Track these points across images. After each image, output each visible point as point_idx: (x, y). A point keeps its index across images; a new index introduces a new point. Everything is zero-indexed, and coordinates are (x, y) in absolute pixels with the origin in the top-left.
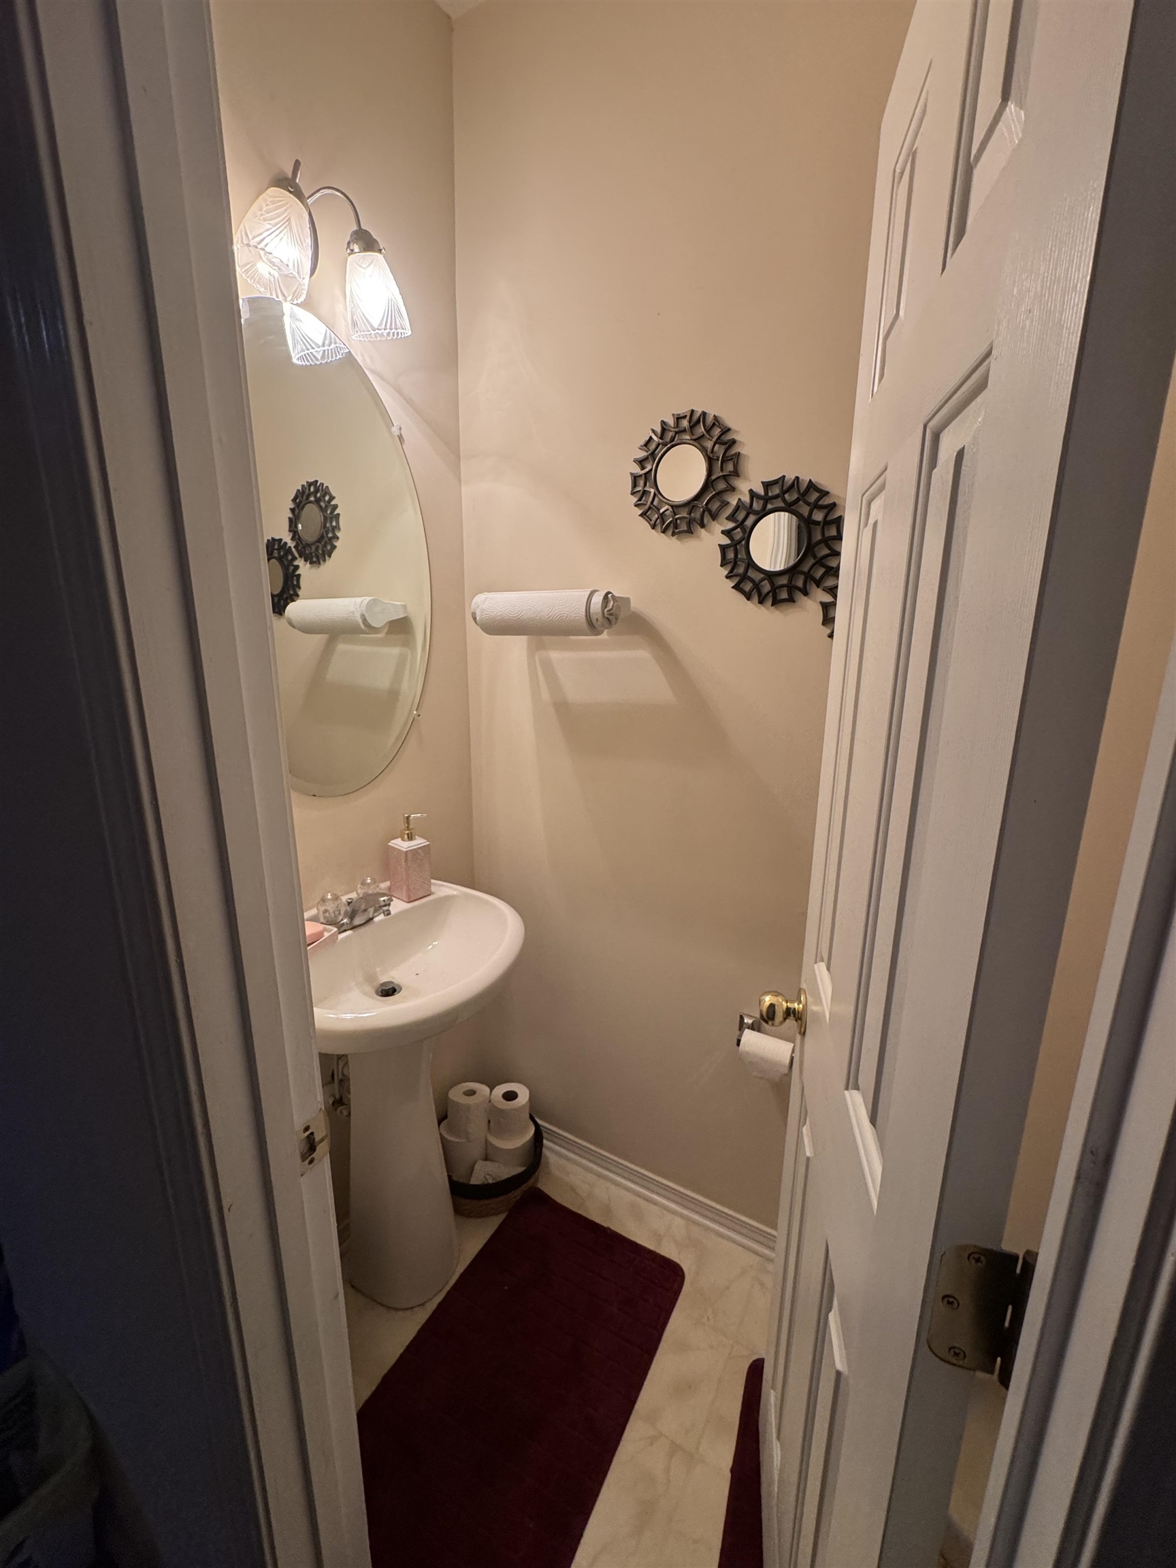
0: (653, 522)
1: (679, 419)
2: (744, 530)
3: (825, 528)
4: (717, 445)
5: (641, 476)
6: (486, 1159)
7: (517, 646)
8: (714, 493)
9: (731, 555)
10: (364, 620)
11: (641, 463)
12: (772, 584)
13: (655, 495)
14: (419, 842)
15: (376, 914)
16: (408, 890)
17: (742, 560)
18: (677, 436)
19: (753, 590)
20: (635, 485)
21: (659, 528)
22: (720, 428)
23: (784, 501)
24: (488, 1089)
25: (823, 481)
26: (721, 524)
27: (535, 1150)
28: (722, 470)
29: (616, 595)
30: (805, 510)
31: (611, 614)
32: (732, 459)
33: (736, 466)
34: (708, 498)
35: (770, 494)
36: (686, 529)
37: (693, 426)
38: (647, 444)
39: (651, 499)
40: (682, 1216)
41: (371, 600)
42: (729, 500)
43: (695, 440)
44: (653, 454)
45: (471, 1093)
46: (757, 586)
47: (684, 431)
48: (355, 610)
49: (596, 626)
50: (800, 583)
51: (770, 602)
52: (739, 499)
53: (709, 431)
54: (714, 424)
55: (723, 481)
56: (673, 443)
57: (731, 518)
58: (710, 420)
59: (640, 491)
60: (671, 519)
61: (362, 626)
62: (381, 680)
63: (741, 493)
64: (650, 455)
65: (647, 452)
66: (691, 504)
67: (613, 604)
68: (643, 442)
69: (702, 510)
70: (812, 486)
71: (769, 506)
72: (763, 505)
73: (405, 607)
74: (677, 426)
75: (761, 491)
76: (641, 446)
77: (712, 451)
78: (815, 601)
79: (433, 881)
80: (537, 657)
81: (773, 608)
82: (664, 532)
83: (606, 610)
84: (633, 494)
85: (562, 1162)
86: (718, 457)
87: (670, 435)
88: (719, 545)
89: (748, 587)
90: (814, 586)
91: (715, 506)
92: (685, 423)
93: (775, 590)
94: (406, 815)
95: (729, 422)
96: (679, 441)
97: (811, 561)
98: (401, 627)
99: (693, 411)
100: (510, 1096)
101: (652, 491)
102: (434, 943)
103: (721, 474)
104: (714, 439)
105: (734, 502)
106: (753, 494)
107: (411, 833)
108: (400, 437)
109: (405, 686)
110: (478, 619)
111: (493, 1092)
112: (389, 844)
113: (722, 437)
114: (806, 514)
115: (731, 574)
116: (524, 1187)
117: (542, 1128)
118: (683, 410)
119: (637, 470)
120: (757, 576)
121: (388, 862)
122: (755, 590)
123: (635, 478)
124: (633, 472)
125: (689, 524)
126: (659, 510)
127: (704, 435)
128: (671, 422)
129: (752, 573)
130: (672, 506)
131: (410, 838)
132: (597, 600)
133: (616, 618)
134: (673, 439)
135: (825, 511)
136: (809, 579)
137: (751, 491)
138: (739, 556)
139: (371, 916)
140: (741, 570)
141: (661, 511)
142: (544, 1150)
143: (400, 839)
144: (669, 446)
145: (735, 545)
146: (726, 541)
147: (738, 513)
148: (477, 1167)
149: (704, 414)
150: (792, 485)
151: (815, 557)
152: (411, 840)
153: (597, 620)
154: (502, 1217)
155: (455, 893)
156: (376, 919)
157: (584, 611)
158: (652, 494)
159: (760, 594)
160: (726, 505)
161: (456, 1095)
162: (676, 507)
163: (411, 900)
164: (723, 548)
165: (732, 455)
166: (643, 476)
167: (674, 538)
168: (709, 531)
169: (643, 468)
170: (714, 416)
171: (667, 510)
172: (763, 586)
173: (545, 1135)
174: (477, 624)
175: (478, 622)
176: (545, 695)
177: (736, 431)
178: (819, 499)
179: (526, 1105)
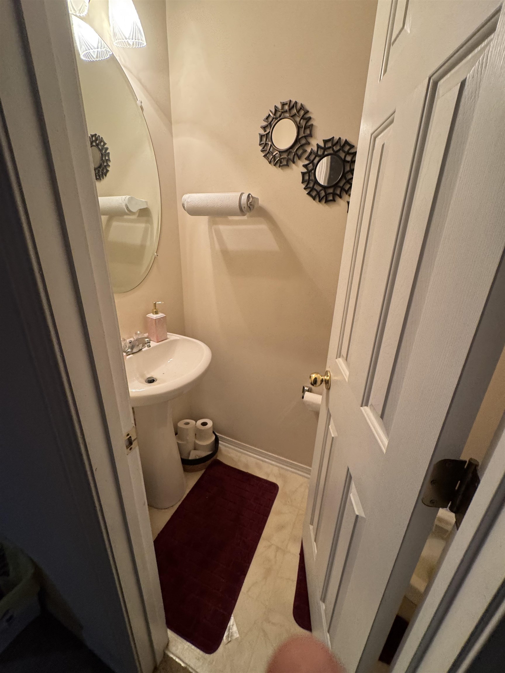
0: (270, 160)
1: (283, 105)
2: (313, 165)
3: (351, 165)
4: (302, 120)
5: (264, 135)
6: (195, 449)
7: (204, 220)
8: (300, 145)
9: (307, 178)
10: (127, 208)
11: (264, 128)
12: (325, 192)
13: (271, 145)
14: (160, 315)
15: (143, 347)
16: (157, 337)
17: (312, 180)
18: (282, 114)
19: (316, 195)
20: (261, 140)
21: (272, 163)
22: (303, 110)
23: (333, 150)
24: (194, 422)
25: (351, 141)
26: (303, 162)
27: (216, 445)
28: (304, 133)
29: (253, 196)
30: (342, 155)
31: (250, 205)
32: (309, 127)
33: (311, 131)
34: (297, 148)
35: (326, 146)
36: (286, 164)
37: (291, 109)
38: (267, 118)
39: (269, 147)
40: (276, 466)
41: (129, 197)
42: (307, 149)
43: (292, 116)
44: (270, 124)
45: (187, 424)
46: (318, 193)
47: (286, 111)
48: (122, 202)
49: (243, 210)
50: (338, 192)
51: (324, 201)
52: (312, 149)
53: (298, 112)
54: (301, 108)
55: (305, 139)
56: (281, 118)
57: (307, 158)
58: (299, 106)
59: (264, 143)
60: (278, 159)
61: (126, 210)
62: (137, 240)
63: (313, 145)
64: (269, 124)
65: (267, 122)
66: (288, 151)
67: (252, 200)
68: (265, 117)
69: (294, 154)
70: (346, 142)
71: (326, 153)
72: (323, 151)
73: (146, 202)
74: (283, 109)
75: (322, 145)
76: (265, 119)
77: (300, 123)
78: (344, 201)
79: (168, 333)
80: (213, 228)
81: (325, 204)
82: (275, 165)
83: (249, 203)
84: (260, 145)
85: (228, 449)
86: (302, 126)
87: (278, 114)
88: (301, 172)
89: (314, 193)
90: (345, 193)
91: (300, 152)
92: (286, 107)
93: (326, 195)
94: (154, 302)
95: (308, 107)
96: (284, 117)
97: (344, 181)
98: (145, 213)
99: (290, 101)
100: (204, 424)
101: (270, 143)
102: (170, 360)
103: (304, 135)
104: (301, 117)
105: (309, 150)
106: (318, 146)
107: (157, 311)
108: (142, 108)
109: (148, 243)
110: (185, 207)
111: (197, 423)
112: (147, 316)
113: (304, 116)
114: (343, 157)
115: (306, 187)
116: (212, 459)
117: (218, 437)
118: (286, 100)
119: (262, 132)
120: (318, 188)
121: (146, 324)
122: (317, 196)
123: (261, 136)
124: (260, 133)
125: (287, 161)
126: (273, 154)
127: (296, 114)
128: (280, 106)
129: (316, 187)
130: (279, 152)
131: (156, 313)
132: (244, 198)
133: (253, 207)
134: (280, 116)
135: (352, 156)
136: (342, 190)
137: (317, 145)
138: (311, 178)
139: (141, 348)
140: (311, 185)
141: (274, 154)
142: (220, 445)
143: (152, 314)
144: (278, 119)
145: (309, 172)
146: (305, 170)
147: (311, 155)
148: (191, 453)
149: (296, 103)
150: (337, 142)
151: (346, 179)
152: (157, 314)
153: (244, 207)
154: (202, 472)
155: (178, 338)
156: (143, 350)
157: (238, 203)
158: (270, 145)
159: (319, 197)
160: (305, 152)
161: (181, 424)
162: (281, 152)
163: (158, 341)
164: (303, 174)
165: (310, 125)
166: (265, 135)
167: (280, 169)
168: (297, 165)
169: (265, 131)
170: (301, 104)
171: (277, 153)
172: (321, 193)
173: (219, 439)
174: (185, 210)
175: (185, 209)
176: (217, 246)
177: (311, 112)
178: (349, 149)
179: (211, 427)
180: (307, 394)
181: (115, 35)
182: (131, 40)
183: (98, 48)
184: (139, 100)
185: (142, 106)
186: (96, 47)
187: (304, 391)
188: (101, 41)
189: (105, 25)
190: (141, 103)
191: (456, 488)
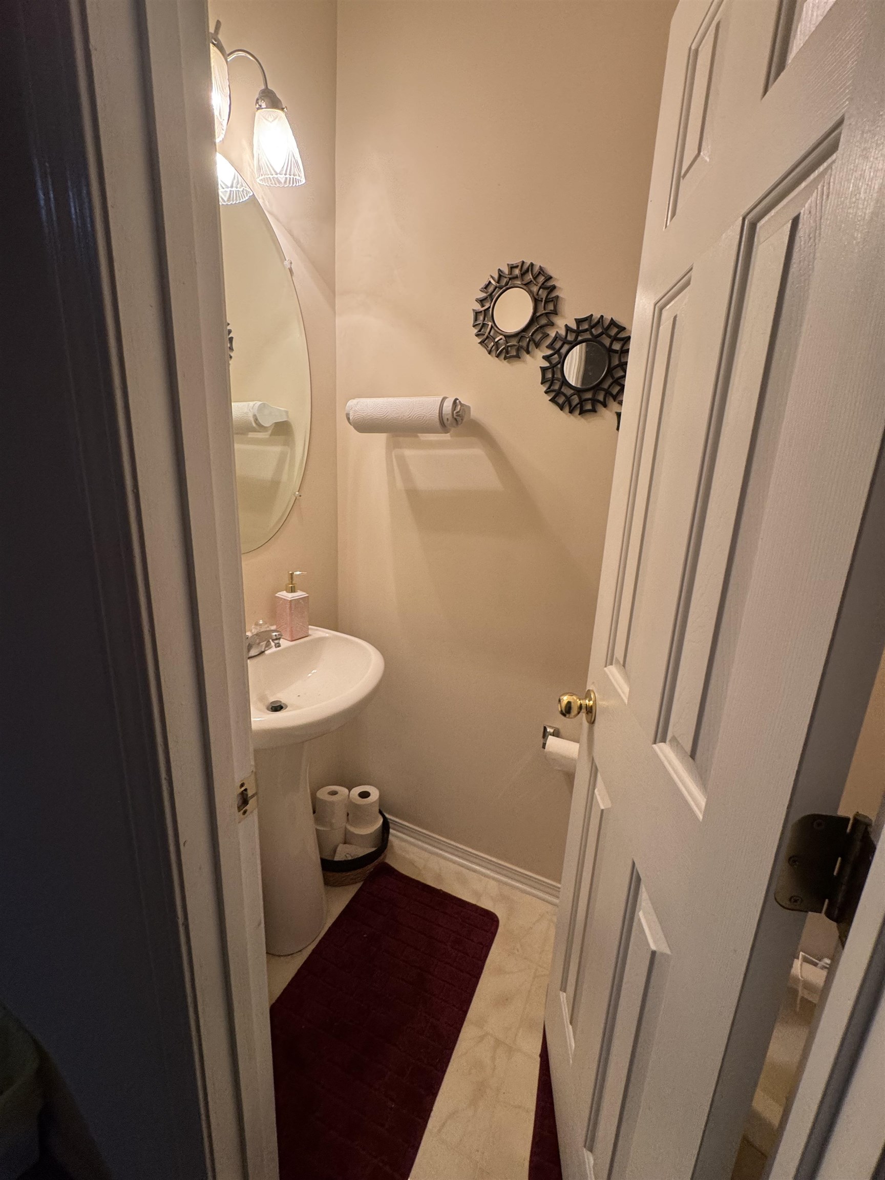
0: (489, 348)
1: (512, 268)
2: (560, 356)
3: (622, 357)
4: (541, 290)
5: (481, 312)
6: (345, 843)
7: (380, 439)
8: (538, 326)
9: (549, 375)
10: (256, 420)
11: (482, 301)
12: (580, 398)
13: (492, 327)
14: (299, 594)
15: (267, 649)
16: (291, 631)
17: (558, 379)
18: (510, 281)
19: (565, 403)
20: (476, 319)
21: (494, 353)
22: (544, 276)
23: (592, 334)
24: (346, 791)
25: (621, 320)
26: (541, 351)
27: (383, 836)
28: (545, 309)
29: (462, 402)
30: (607, 342)
31: (457, 416)
32: (552, 301)
33: (555, 306)
34: (533, 330)
35: (581, 329)
36: (515, 354)
37: (523, 274)
38: (486, 287)
39: (488, 330)
40: (494, 879)
41: (261, 404)
42: (548, 333)
43: (525, 285)
44: (491, 295)
45: (334, 793)
46: (568, 400)
47: (516, 277)
48: (248, 411)
49: (446, 424)
50: (601, 398)
51: (577, 412)
52: (557, 332)
53: (535, 278)
54: (540, 273)
55: (545, 318)
56: (508, 286)
57: (550, 346)
58: (536, 269)
59: (480, 324)
60: (504, 346)
61: (254, 425)
62: (267, 473)
63: (558, 327)
64: (489, 295)
65: (486, 293)
66: (519, 335)
67: (461, 407)
68: (483, 285)
69: (528, 339)
70: (613, 323)
71: (580, 338)
72: (575, 337)
73: (287, 412)
74: (511, 274)
75: (574, 326)
76: (482, 288)
77: (538, 294)
78: (611, 411)
79: (310, 627)
80: (393, 453)
81: (579, 416)
82: (498, 356)
83: (455, 412)
84: (474, 326)
85: (403, 844)
86: (542, 299)
87: (504, 281)
88: (540, 367)
89: (561, 400)
90: (611, 399)
91: (538, 337)
92: (517, 272)
93: (582, 402)
94: (291, 572)
95: (550, 271)
96: (512, 285)
97: (609, 381)
98: (283, 429)
99: (523, 262)
100: (364, 795)
101: (490, 324)
102: (313, 672)
103: (544, 312)
104: (540, 285)
105: (553, 334)
106: (568, 329)
107: (294, 586)
108: (291, 270)
109: (285, 477)
110: (351, 418)
111: (351, 792)
112: (277, 595)
113: (545, 284)
114: (608, 344)
115: (548, 390)
116: (376, 863)
117: (389, 820)
118: (515, 261)
119: (478, 307)
120: (569, 392)
121: (274, 609)
122: (567, 403)
123: (477, 314)
124: (474, 309)
125: (518, 350)
126: (494, 339)
127: (531, 281)
128: (506, 270)
129: (564, 390)
130: (505, 336)
131: (293, 590)
132: (448, 405)
133: (462, 420)
134: (507, 284)
135: (622, 342)
136: (608, 395)
137: (566, 326)
138: (555, 376)
139: (263, 650)
140: (556, 387)
141: (496, 340)
142: (391, 838)
143: (285, 591)
144: (504, 288)
145: (553, 367)
146: (546, 364)
147: (556, 342)
148: (339, 849)
149: (532, 265)
150: (598, 322)
151: (613, 377)
152: (295, 592)
153: (448, 419)
154: (359, 885)
155: (327, 635)
156: (266, 652)
157: (438, 412)
158: (490, 326)
159: (570, 406)
160: (546, 336)
161: (322, 794)
162: (508, 337)
163: (294, 639)
164: (544, 370)
165: (553, 298)
166: (483, 312)
167: (505, 362)
168: (533, 357)
169: (483, 306)
170: (540, 266)
171: (501, 339)
172: (574, 399)
173: (391, 825)
174: (350, 423)
175: (351, 421)
176: (400, 484)
177: (556, 279)
178: (618, 333)
179: (377, 800)
180: (551, 739)
181: (259, 168)
182: (283, 175)
183: (232, 187)
184: (287, 260)
185: (291, 267)
186: (229, 185)
187: (545, 735)
188: (238, 178)
189: (247, 156)
190: (291, 263)
191: (835, 873)
